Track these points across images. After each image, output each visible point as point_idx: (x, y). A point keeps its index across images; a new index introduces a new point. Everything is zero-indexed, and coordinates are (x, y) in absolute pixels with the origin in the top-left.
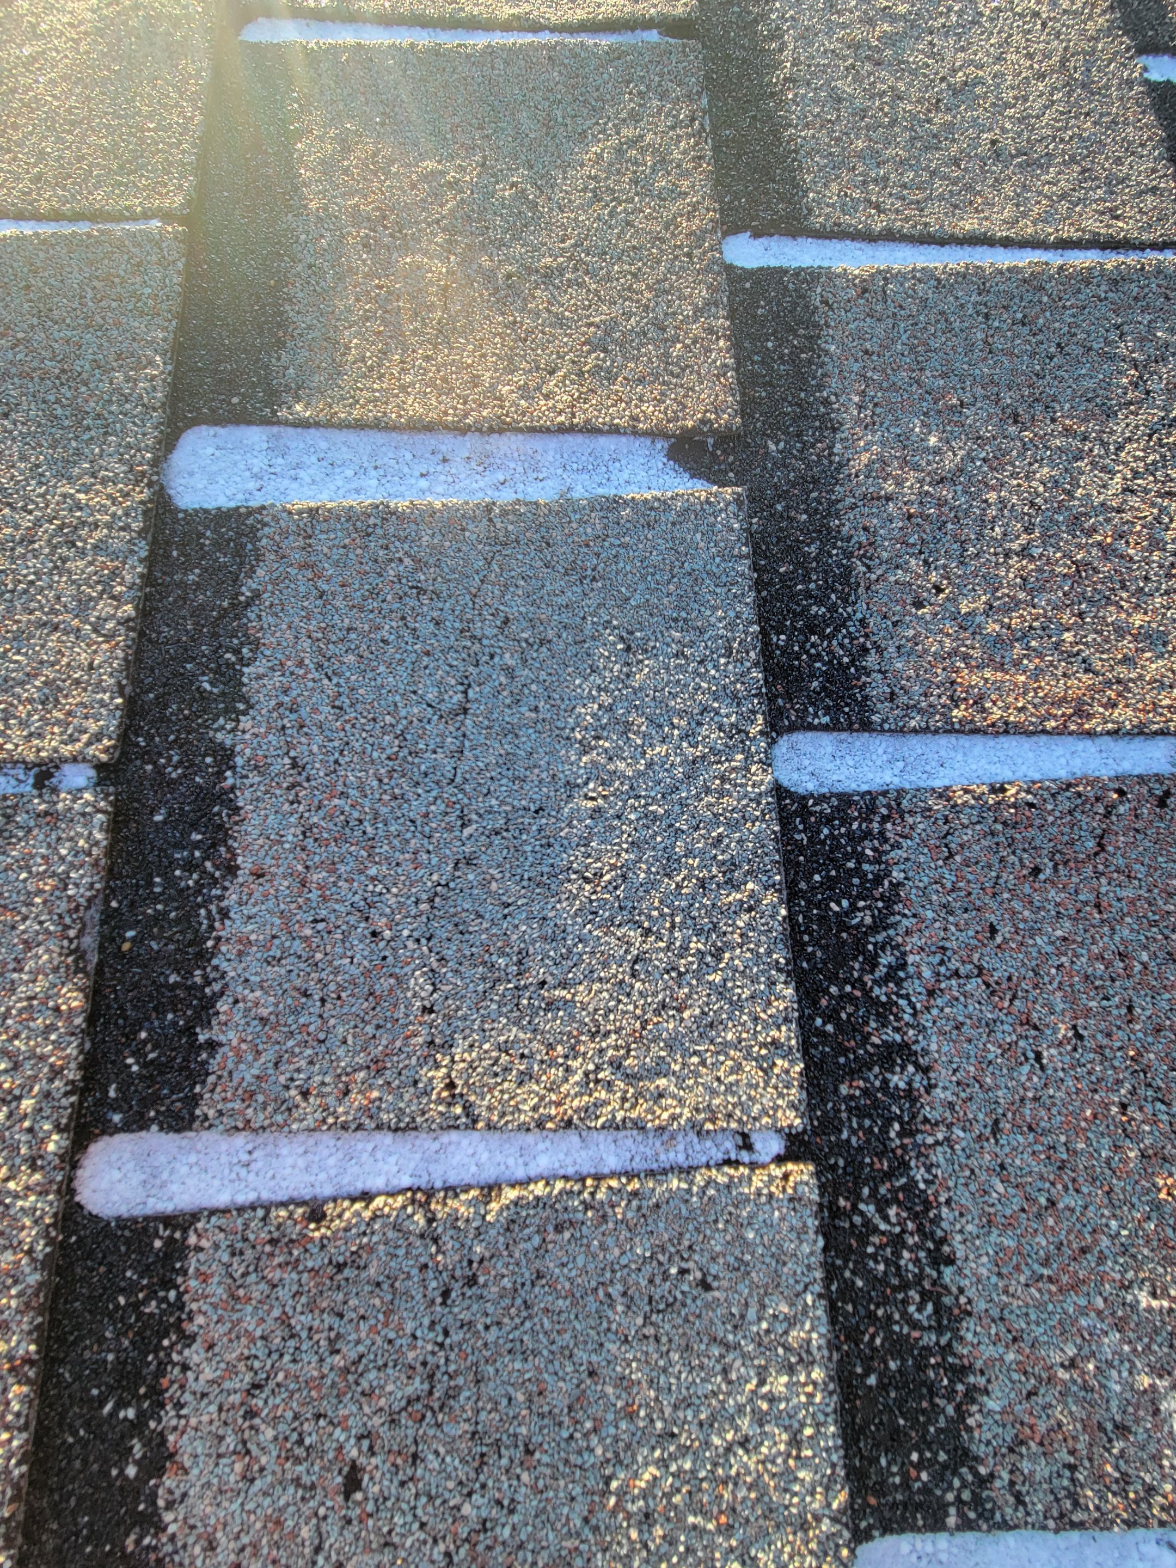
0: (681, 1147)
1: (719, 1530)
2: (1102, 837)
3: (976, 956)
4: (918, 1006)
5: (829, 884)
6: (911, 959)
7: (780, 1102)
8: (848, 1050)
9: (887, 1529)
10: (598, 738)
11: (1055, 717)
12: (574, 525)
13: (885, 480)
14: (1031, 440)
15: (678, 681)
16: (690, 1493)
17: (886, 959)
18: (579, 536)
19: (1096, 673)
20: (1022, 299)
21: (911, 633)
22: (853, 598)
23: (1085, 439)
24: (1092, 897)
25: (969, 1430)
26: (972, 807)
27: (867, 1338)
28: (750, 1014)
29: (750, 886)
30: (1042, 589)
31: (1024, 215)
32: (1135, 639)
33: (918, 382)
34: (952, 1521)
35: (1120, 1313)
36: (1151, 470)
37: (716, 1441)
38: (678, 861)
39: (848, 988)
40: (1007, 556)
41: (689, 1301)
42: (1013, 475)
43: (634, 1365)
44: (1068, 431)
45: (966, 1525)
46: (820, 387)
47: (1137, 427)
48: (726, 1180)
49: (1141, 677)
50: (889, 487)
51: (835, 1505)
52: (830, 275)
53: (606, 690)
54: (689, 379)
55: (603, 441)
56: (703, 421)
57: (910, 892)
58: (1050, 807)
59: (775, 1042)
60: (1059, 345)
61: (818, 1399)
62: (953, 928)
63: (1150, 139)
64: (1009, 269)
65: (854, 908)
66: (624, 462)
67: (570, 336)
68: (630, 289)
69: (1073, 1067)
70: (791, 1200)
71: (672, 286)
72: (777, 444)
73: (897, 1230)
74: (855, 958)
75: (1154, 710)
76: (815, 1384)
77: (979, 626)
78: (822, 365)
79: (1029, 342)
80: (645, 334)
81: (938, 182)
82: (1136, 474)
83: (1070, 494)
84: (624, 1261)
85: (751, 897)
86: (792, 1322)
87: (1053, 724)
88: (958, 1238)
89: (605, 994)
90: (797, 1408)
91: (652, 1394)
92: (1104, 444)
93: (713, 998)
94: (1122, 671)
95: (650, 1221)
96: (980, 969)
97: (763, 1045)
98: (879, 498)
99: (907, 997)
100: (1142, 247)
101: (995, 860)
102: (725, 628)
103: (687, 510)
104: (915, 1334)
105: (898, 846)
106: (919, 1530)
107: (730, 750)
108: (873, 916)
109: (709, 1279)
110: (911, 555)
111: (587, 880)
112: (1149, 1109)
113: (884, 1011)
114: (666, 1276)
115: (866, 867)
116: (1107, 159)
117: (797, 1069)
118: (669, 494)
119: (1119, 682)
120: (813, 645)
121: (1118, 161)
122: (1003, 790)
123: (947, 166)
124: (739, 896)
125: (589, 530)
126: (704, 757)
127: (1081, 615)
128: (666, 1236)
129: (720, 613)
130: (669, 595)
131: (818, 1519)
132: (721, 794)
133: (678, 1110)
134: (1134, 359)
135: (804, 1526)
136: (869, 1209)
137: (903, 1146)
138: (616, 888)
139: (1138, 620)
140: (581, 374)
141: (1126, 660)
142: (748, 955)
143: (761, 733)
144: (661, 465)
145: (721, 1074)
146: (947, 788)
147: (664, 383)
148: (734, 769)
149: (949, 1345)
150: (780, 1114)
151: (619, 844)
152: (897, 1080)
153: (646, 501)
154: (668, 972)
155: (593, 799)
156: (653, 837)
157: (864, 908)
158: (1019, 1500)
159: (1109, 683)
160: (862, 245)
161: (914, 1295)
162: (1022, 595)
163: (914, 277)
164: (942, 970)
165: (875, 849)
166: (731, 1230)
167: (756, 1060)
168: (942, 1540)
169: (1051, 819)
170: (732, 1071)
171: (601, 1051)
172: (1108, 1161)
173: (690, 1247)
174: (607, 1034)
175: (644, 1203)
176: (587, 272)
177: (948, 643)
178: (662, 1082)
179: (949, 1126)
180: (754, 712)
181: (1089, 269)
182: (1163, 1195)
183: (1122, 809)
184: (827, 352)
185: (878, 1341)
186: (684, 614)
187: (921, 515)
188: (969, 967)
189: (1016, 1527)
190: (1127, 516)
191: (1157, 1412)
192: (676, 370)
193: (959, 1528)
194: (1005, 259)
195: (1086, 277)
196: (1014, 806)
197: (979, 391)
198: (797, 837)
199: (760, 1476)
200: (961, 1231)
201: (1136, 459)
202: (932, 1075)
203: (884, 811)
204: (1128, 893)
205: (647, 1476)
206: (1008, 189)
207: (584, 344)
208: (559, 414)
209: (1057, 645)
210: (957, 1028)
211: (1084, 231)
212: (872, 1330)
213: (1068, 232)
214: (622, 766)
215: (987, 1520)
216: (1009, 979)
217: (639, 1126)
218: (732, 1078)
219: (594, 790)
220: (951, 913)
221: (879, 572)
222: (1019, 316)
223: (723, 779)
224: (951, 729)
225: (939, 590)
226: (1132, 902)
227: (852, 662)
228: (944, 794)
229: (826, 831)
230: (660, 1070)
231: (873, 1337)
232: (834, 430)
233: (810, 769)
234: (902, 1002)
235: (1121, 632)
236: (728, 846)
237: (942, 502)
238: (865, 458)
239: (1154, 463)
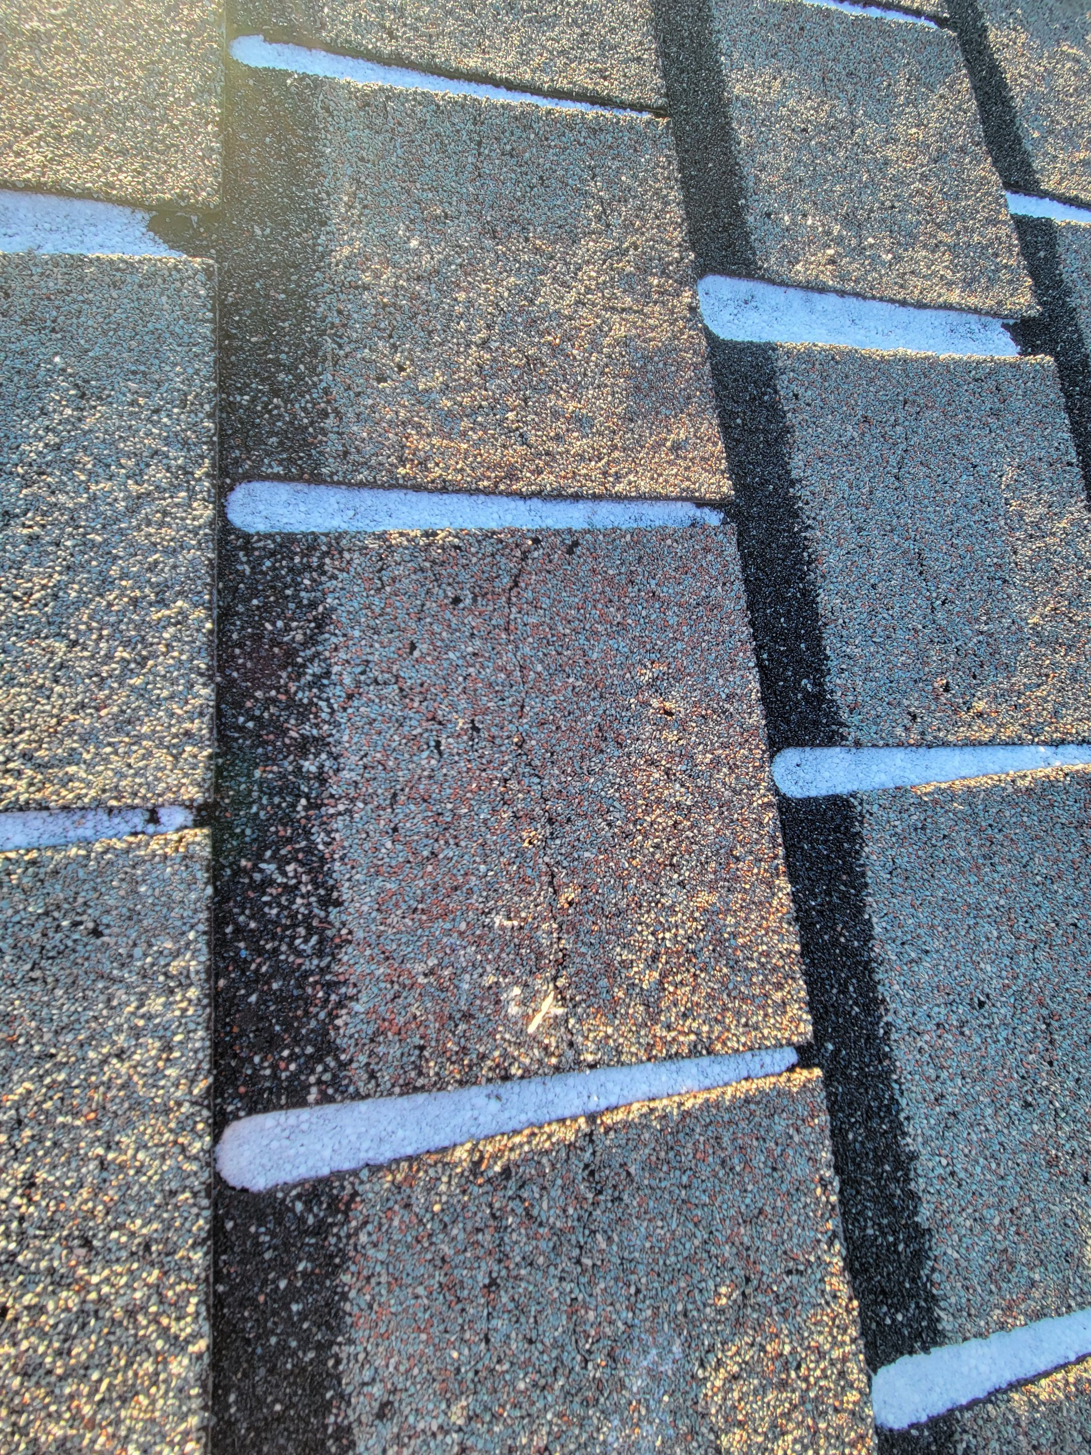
0: (90, 824)
1: (87, 1125)
2: (517, 576)
3: (395, 668)
4: (335, 706)
5: (265, 607)
6: (335, 669)
7: (184, 781)
8: (267, 742)
9: (251, 1111)
10: (40, 474)
11: (489, 478)
12: (35, 278)
13: (363, 271)
14: (504, 254)
15: (130, 427)
16: (62, 1099)
17: (314, 669)
18: (39, 288)
19: (530, 446)
20: (512, 134)
21: (370, 402)
22: (320, 369)
23: (552, 258)
24: (502, 622)
25: (337, 1028)
26: (406, 548)
27: (253, 967)
28: (167, 710)
29: (179, 603)
30: (494, 376)
31: (526, 63)
32: (568, 420)
33: (408, 192)
34: (311, 1098)
35: (478, 932)
36: (601, 287)
37: (92, 1055)
38: (112, 583)
39: (273, 693)
40: (468, 346)
41: (79, 948)
42: (485, 281)
43: (17, 1003)
44: (537, 250)
45: (325, 1099)
46: (313, 185)
47: (595, 252)
48: (124, 845)
49: (568, 451)
50: (367, 278)
51: (196, 1091)
52: (333, 85)
53: (53, 430)
54: (174, 158)
55: (78, 204)
56: (182, 196)
57: (341, 615)
58: (473, 550)
59: (187, 733)
60: (541, 178)
61: (190, 1013)
62: (377, 645)
63: (642, 16)
64: (502, 106)
65: (287, 629)
66: (100, 227)
67: (53, 100)
68: (121, 64)
69: (466, 752)
70: (185, 858)
71: (166, 69)
72: (263, 230)
73: (294, 881)
74: (284, 668)
75: (573, 477)
76: (190, 1001)
77: (434, 402)
78: (319, 165)
79: (514, 171)
80: (132, 110)
81: (451, 21)
82: (588, 290)
83: (531, 302)
84: (17, 918)
85: (179, 613)
86: (176, 955)
87: (486, 483)
88: (347, 884)
89: (24, 698)
90: (171, 1021)
91: (33, 1024)
92: (567, 264)
93: (132, 698)
94: (551, 446)
95: (46, 884)
96: (397, 677)
97: (176, 736)
98: (357, 288)
99: (327, 700)
100: (622, 106)
101: (422, 592)
102: (182, 382)
103: (154, 274)
104: (299, 961)
105: (334, 577)
106: (281, 1108)
107: (174, 488)
108: (305, 634)
109: (101, 928)
110: (380, 338)
111: (16, 599)
112: (526, 781)
113: (304, 712)
114: (58, 928)
115: (303, 594)
116: (604, 27)
117: (205, 753)
118: (137, 258)
119: (548, 454)
120: (277, 407)
121: (613, 30)
122: (435, 534)
123: (462, 8)
124: (167, 612)
125: (51, 284)
126: (148, 494)
127: (525, 400)
128: (61, 896)
129: (178, 369)
130: (130, 350)
131: (179, 1104)
132: (161, 525)
133: (84, 791)
134: (601, 198)
135: (167, 1111)
136: (270, 868)
137: (308, 818)
138: (46, 605)
139: (572, 406)
140: (58, 138)
141: (558, 438)
142: (171, 661)
143: (207, 475)
144: (138, 234)
145: (132, 761)
146: (385, 532)
147: (148, 158)
148: (177, 505)
149: (328, 966)
150: (183, 790)
151: (53, 568)
152: (309, 766)
153: (112, 262)
154: (90, 677)
155: (30, 527)
156: (89, 562)
157: (297, 628)
158: (372, 1075)
159: (539, 455)
160: (376, 67)
161: (302, 931)
162: (475, 379)
163: (415, 99)
164: (362, 678)
165: (313, 580)
166: (124, 885)
167: (168, 748)
168: (304, 1114)
169: (474, 560)
170: (144, 758)
171: (14, 746)
172: (485, 821)
173: (85, 904)
174: (21, 732)
175: (42, 870)
176: (77, 42)
177: (402, 413)
178: (71, 769)
179: (353, 801)
180: (202, 457)
181: (572, 116)
182: (526, 844)
183: (536, 554)
184: (323, 154)
185: (264, 969)
186: (142, 368)
187: (394, 305)
188: (386, 676)
189: (368, 1096)
190: (577, 323)
191: (498, 1002)
192: (161, 147)
193: (318, 1102)
194: (501, 97)
195: (570, 124)
196: (442, 547)
197: (464, 207)
198: (240, 567)
199: (130, 1077)
200: (349, 880)
201: (590, 278)
202: (342, 760)
203: (324, 548)
204: (533, 620)
205: (21, 1090)
206: (515, 38)
207: (67, 110)
208: (27, 171)
209: (500, 423)
210: (370, 724)
211: (575, 84)
212: (258, 960)
213: (563, 84)
214: (62, 498)
215: (343, 1093)
216: (422, 685)
217: (42, 807)
218: (141, 764)
219: (33, 519)
220: (379, 634)
221: (347, 349)
222: (508, 147)
223: (165, 513)
224: (394, 485)
225: (401, 369)
226: (536, 626)
227: (312, 423)
228: (382, 537)
229: (268, 564)
230: (72, 758)
231: (260, 966)
232: (323, 224)
233: (264, 513)
234: (323, 704)
235: (556, 415)
236: (162, 570)
237: (415, 297)
238: (346, 251)
239: (604, 282)
